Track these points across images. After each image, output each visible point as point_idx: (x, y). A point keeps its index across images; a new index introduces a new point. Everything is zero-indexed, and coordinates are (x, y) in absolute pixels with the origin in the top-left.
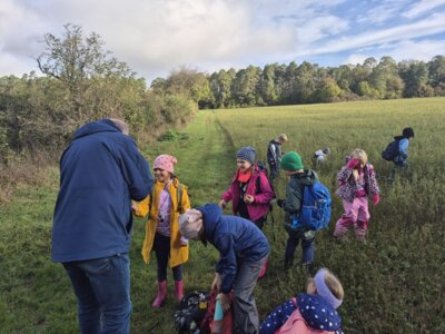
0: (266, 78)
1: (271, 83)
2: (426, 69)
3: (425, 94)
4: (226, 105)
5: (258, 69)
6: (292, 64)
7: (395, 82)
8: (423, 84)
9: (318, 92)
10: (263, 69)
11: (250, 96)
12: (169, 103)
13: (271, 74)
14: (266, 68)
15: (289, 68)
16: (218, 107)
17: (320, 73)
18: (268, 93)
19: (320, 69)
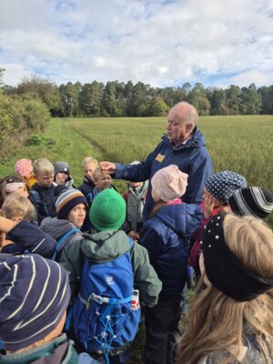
0: (109, 92)
1: (113, 97)
2: (224, 95)
3: (224, 113)
4: (75, 115)
5: (101, 85)
6: (130, 83)
7: (204, 103)
8: (222, 106)
9: (151, 108)
10: (105, 84)
11: (96, 107)
12: (28, 109)
13: (113, 90)
14: (109, 84)
15: (126, 86)
16: (68, 115)
17: (152, 92)
18: (111, 106)
19: (151, 89)
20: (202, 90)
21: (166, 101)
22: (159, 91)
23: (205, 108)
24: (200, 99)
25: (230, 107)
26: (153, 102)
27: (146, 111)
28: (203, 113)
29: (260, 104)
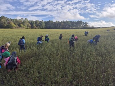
2: (35, 23)
3: (35, 28)
8: (34, 26)
19: (8, 19)
20: (28, 21)
21: (14, 23)
22: (12, 20)
23: (29, 26)
24: (27, 23)
25: (37, 26)
26: (9, 23)
27: (6, 26)
28: (29, 28)
29: (45, 26)
